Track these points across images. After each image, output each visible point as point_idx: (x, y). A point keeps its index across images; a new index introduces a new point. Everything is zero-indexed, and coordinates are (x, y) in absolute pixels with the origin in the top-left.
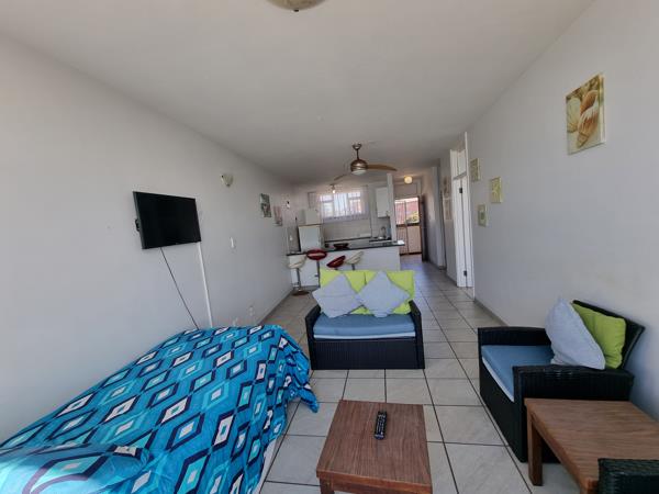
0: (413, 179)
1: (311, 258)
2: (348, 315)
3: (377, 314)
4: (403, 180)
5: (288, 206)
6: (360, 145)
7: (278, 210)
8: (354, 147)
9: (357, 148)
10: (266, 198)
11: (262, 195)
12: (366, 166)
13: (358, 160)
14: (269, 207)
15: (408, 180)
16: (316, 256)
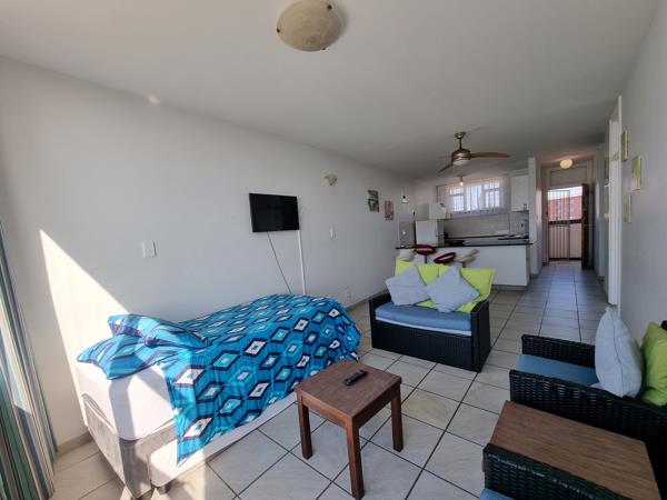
0: (574, 162)
1: (419, 252)
2: (415, 305)
3: (441, 310)
4: (558, 164)
5: (405, 201)
6: (463, 134)
7: (389, 205)
8: (456, 136)
9: (461, 136)
10: (374, 194)
11: (370, 192)
12: (468, 156)
13: (461, 150)
14: (377, 202)
15: (566, 163)
16: (426, 251)
